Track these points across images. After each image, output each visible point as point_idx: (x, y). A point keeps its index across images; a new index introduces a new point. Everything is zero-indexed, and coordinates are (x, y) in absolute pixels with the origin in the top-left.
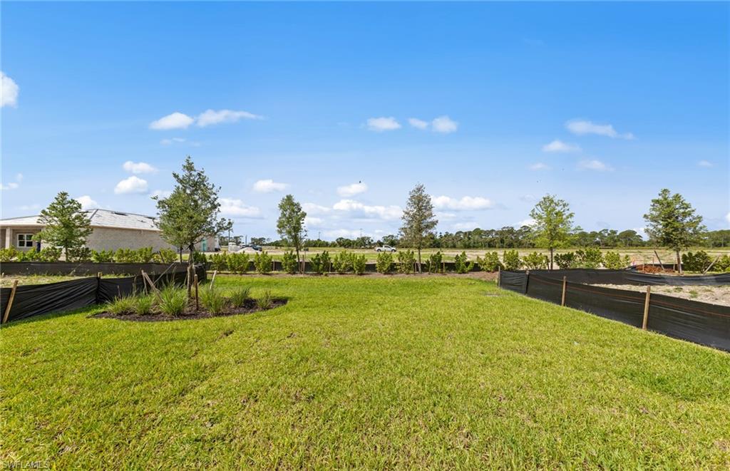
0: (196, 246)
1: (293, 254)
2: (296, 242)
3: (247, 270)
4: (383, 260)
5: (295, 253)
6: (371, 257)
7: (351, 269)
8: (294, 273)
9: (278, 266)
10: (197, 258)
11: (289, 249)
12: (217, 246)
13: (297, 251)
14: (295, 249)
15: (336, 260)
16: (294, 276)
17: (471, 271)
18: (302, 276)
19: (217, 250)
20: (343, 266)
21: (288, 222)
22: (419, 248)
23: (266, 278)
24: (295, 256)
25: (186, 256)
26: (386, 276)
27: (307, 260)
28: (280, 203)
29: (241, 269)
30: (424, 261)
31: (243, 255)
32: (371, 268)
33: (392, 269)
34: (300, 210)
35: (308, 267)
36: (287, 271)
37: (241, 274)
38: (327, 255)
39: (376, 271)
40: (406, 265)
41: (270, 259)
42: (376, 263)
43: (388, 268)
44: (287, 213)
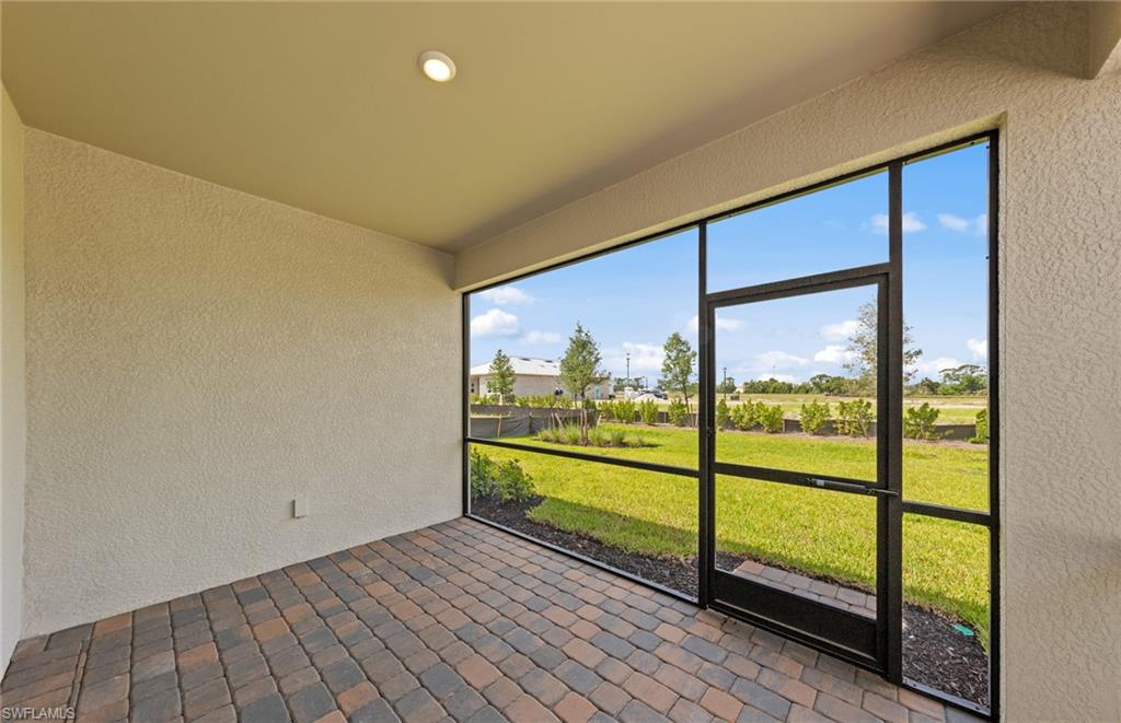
0: (586, 394)
1: (681, 403)
4: (810, 414)
5: (683, 402)
6: (792, 409)
7: (758, 427)
9: (664, 417)
10: (588, 404)
12: (611, 392)
13: (686, 399)
16: (682, 429)
19: (611, 397)
21: (675, 364)
24: (684, 406)
25: (580, 404)
26: (817, 438)
28: (665, 343)
29: (627, 419)
32: (792, 426)
33: (828, 428)
34: (689, 349)
36: (674, 423)
37: (626, 423)
39: (801, 430)
40: (850, 423)
41: (656, 409)
42: (799, 418)
43: (818, 425)
44: (673, 354)
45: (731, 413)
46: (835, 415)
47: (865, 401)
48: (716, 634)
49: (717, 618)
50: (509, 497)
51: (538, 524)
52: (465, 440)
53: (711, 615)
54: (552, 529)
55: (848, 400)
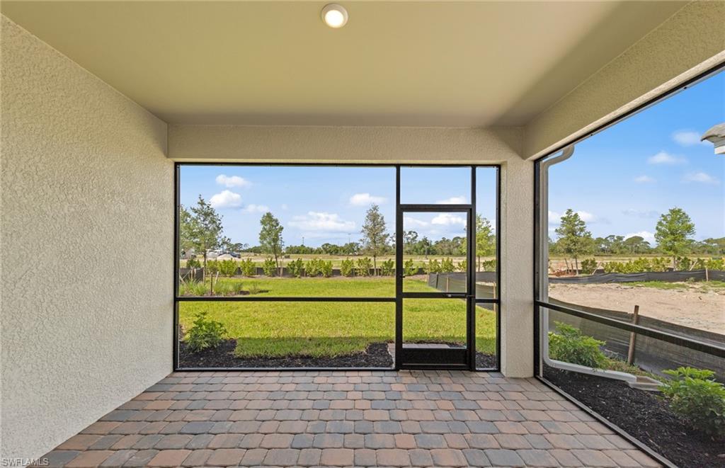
1: (273, 260)
2: (276, 250)
3: (235, 273)
4: (346, 265)
5: (274, 260)
6: (337, 262)
7: (320, 273)
8: (274, 276)
9: (260, 271)
11: (269, 257)
13: (276, 258)
14: (274, 256)
15: (308, 265)
16: (274, 278)
17: (415, 274)
18: (280, 278)
20: (313, 270)
21: (269, 234)
22: (375, 256)
23: (250, 280)
24: (274, 263)
26: (348, 278)
27: (285, 267)
28: (261, 219)
29: (230, 273)
30: (378, 266)
31: (231, 261)
32: (337, 273)
33: (353, 273)
34: (278, 224)
35: (286, 272)
36: (267, 275)
37: (230, 277)
38: (301, 261)
39: (341, 275)
40: (363, 270)
41: (254, 265)
42: (340, 268)
43: (349, 272)
44: (267, 227)
45: (304, 267)
46: (356, 266)
47: (369, 258)
48: (414, 380)
49: (406, 373)
50: (206, 345)
51: (251, 358)
52: (176, 300)
53: (403, 372)
54: (266, 358)
55: (362, 258)
